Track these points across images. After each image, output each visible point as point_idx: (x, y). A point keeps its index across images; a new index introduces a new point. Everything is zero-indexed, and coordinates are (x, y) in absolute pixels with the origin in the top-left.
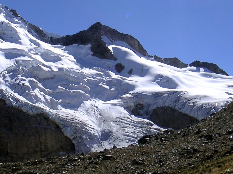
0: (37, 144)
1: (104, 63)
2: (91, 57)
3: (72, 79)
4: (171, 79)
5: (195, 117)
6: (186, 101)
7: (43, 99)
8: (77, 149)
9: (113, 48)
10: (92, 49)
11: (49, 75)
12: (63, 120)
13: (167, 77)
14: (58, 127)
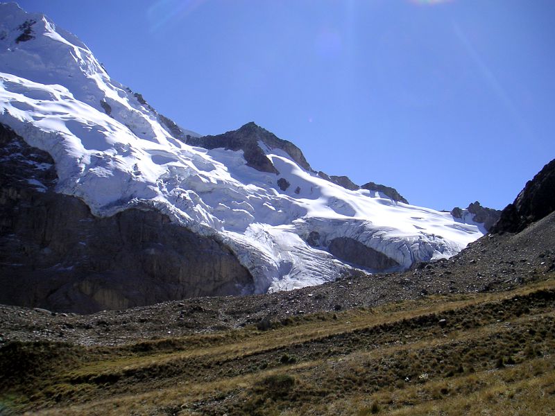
0: (211, 273)
1: (264, 177)
2: (246, 167)
3: (233, 195)
4: (348, 204)
5: (383, 252)
6: (370, 232)
7: (206, 218)
8: (256, 281)
9: (273, 157)
10: (246, 156)
11: (208, 188)
12: (238, 245)
13: (343, 201)
14: (231, 253)
